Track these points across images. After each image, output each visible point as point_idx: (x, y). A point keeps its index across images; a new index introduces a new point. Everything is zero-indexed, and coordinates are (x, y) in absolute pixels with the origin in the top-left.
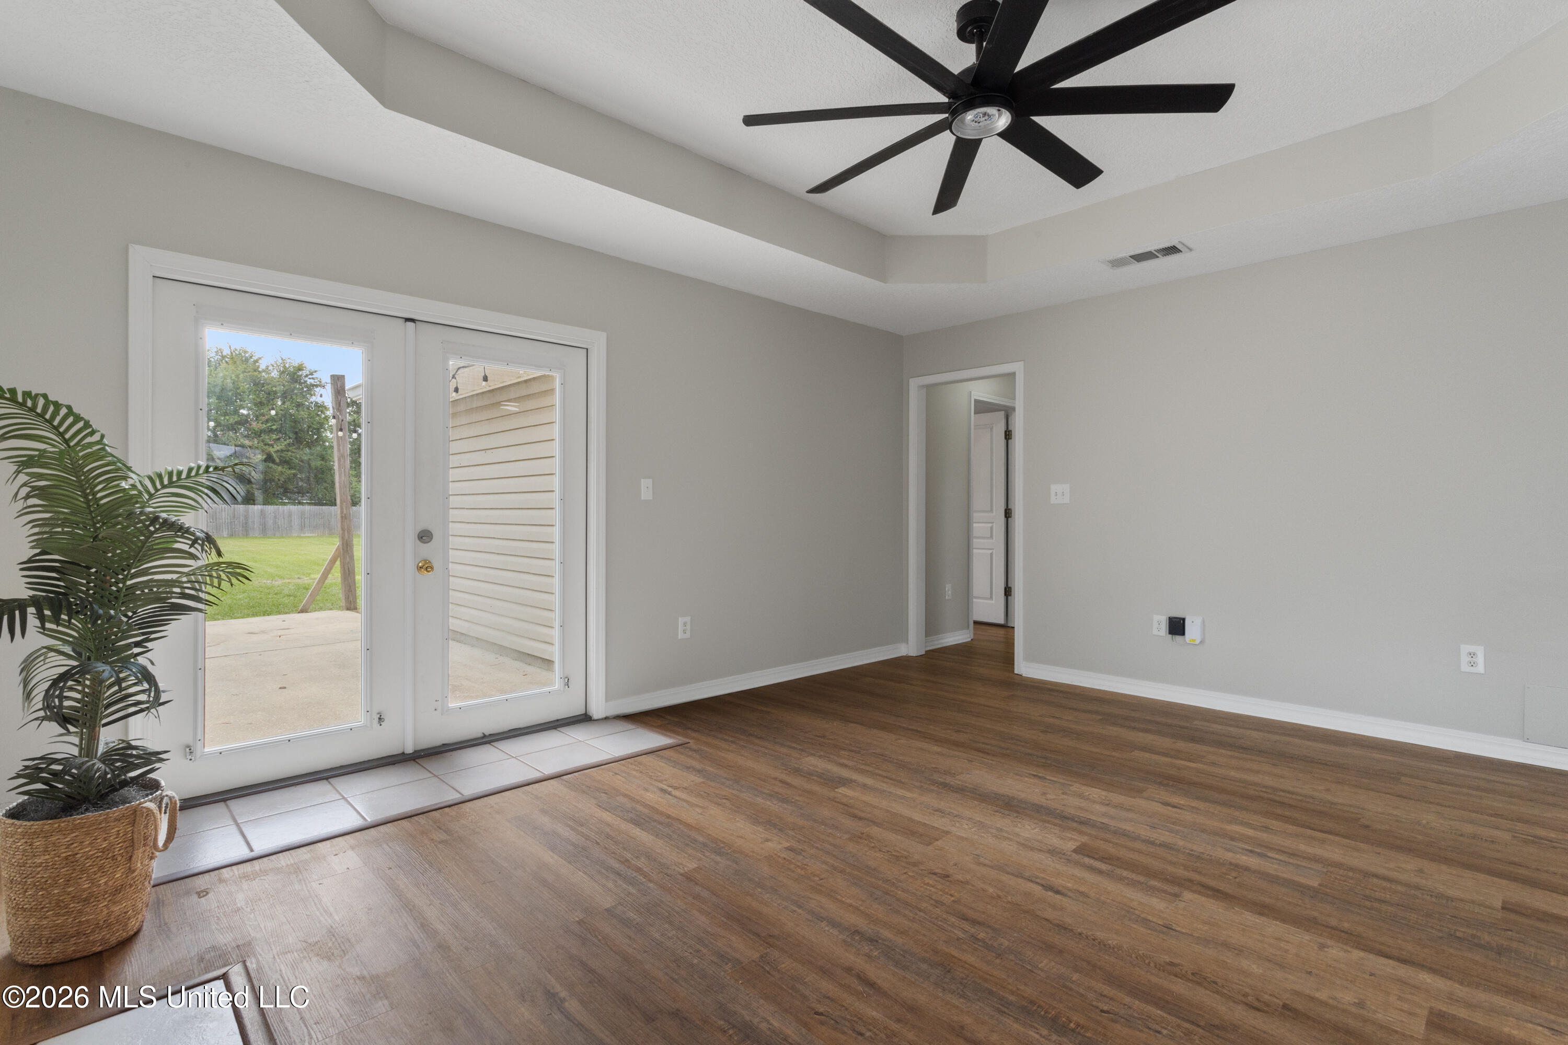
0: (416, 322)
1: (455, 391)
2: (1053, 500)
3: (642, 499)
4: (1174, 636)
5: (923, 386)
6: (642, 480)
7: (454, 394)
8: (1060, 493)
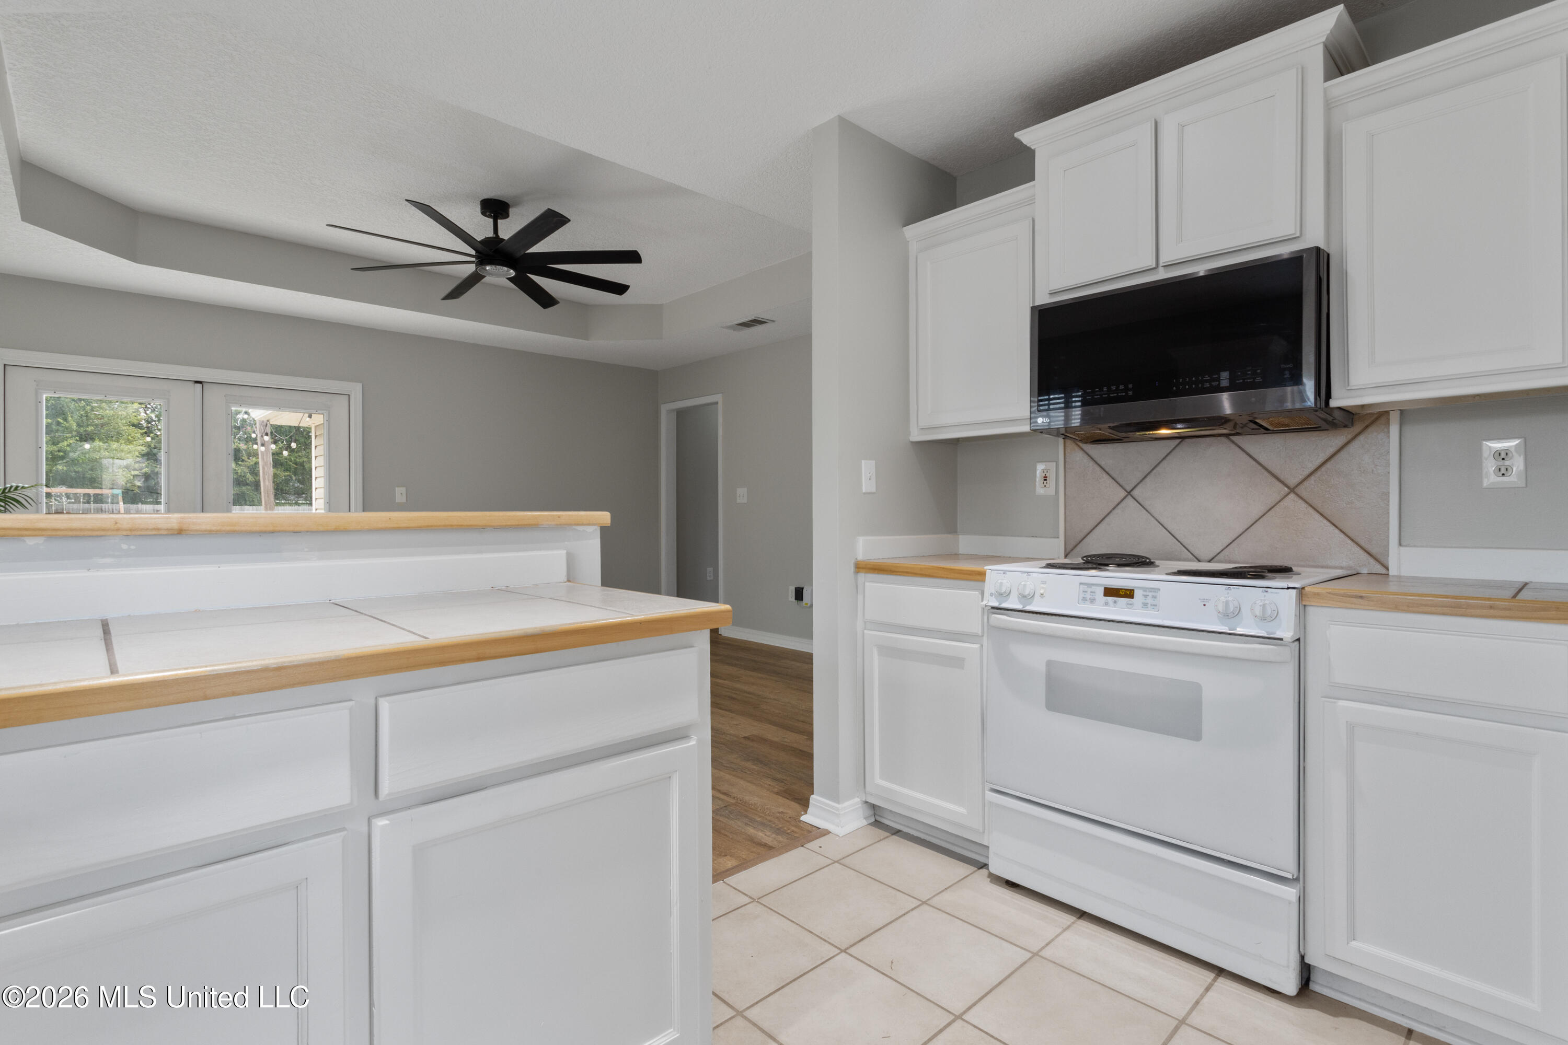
0: (204, 384)
1: (309, 417)
2: (738, 501)
3: (397, 501)
4: (799, 601)
5: (672, 410)
6: (397, 488)
7: (308, 419)
8: (742, 495)
